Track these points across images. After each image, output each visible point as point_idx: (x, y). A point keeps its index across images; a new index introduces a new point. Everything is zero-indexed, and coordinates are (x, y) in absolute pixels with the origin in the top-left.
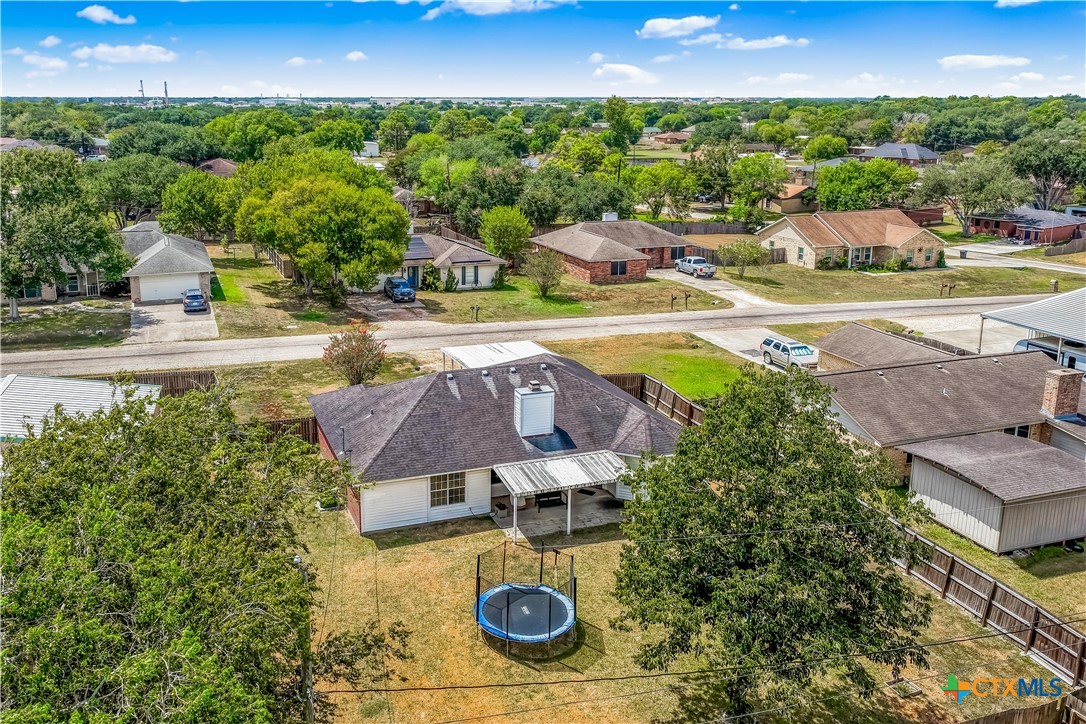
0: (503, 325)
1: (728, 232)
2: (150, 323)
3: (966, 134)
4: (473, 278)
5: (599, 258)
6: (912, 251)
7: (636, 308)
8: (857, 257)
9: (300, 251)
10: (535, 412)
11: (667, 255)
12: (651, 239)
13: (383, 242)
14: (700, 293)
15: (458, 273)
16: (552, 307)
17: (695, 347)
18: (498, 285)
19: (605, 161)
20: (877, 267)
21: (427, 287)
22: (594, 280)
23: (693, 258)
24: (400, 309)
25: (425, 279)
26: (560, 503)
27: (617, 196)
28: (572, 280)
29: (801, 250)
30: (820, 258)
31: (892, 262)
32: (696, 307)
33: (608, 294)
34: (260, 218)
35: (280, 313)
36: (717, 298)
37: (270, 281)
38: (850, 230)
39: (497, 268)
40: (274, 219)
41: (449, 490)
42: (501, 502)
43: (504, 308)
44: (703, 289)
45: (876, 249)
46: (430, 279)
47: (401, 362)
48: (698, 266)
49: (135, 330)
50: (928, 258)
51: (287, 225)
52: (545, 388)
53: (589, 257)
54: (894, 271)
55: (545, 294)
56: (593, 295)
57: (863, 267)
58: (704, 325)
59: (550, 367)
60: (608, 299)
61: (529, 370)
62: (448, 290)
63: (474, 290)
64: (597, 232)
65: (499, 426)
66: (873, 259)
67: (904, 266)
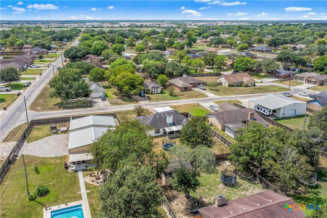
0: (163, 102)
1: (212, 76)
2: (96, 103)
3: (280, 42)
4: (156, 91)
5: (182, 86)
6: (248, 83)
7: (189, 97)
8: (237, 84)
9: (124, 88)
10: (170, 120)
11: (197, 84)
12: (193, 81)
13: (140, 86)
14: (202, 94)
15: (153, 90)
16: (172, 97)
17: (199, 106)
18: (162, 92)
19: (185, 57)
20: (241, 86)
21: (147, 93)
22: (181, 91)
23: (201, 85)
24: (142, 98)
25: (147, 92)
26: (174, 133)
27: (187, 69)
28: (177, 91)
29: (225, 82)
30: (229, 84)
31: (244, 85)
32: (201, 97)
33: (184, 94)
34: (115, 81)
35: (120, 100)
36: (205, 95)
37: (115, 92)
38: (236, 78)
39: (161, 89)
40: (118, 81)
41: (157, 131)
42: (165, 133)
43: (163, 98)
44: (203, 93)
45: (241, 82)
46: (148, 92)
47: (145, 110)
48: (202, 87)
49: (94, 104)
50: (252, 84)
51: (121, 83)
52: (171, 116)
53: (180, 86)
54: (244, 87)
55: (171, 95)
56: (181, 94)
57: (238, 86)
58: (201, 101)
59: (172, 113)
60: (183, 95)
61: (169, 113)
62: (152, 94)
63: (157, 94)
64: (182, 80)
65: (164, 122)
66: (240, 85)
67: (246, 86)
